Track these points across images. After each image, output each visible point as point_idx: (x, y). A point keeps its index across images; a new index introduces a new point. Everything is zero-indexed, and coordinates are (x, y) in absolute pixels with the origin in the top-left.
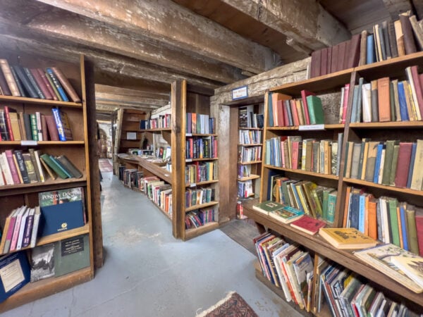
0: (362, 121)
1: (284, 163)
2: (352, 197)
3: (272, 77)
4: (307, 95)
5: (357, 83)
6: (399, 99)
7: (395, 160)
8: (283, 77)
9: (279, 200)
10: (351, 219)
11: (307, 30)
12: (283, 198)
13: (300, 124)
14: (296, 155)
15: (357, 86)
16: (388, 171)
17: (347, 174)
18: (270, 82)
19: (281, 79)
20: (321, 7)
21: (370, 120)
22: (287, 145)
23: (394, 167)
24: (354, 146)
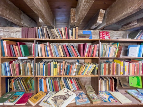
0: (39, 56)
1: (12, 74)
2: (40, 80)
3: (5, 30)
4: (20, 44)
5: (36, 44)
6: (46, 50)
7: (47, 69)
8: (11, 32)
9: (14, 89)
10: (40, 88)
11: (15, 19)
12: (16, 88)
13: (18, 56)
14: (17, 70)
15: (36, 45)
16: (46, 72)
17: (36, 74)
18: (4, 33)
19: (10, 33)
20: (22, 12)
21: (41, 56)
22: (13, 65)
23: (47, 70)
24: (37, 64)
